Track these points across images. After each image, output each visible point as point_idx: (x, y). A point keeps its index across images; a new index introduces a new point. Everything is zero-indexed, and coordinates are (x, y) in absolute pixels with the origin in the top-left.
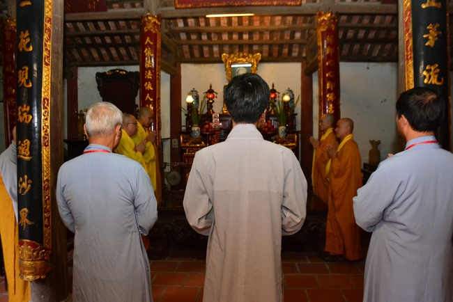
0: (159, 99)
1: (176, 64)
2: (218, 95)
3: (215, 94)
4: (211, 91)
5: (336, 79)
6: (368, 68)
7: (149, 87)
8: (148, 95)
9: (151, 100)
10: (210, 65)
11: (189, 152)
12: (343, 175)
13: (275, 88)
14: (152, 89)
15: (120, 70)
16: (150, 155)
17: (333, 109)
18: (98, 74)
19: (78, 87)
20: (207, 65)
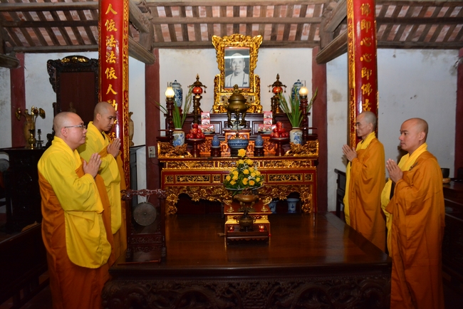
0: (126, 91)
1: (152, 49)
2: (206, 90)
3: (203, 88)
4: (198, 84)
5: (372, 65)
6: (394, 56)
7: (111, 74)
8: (110, 86)
9: (115, 93)
10: (197, 51)
11: (169, 166)
12: (420, 209)
13: (280, 80)
14: (116, 78)
15: (79, 57)
16: (110, 174)
17: (369, 106)
18: (50, 63)
19: (26, 79)
20: (193, 51)
